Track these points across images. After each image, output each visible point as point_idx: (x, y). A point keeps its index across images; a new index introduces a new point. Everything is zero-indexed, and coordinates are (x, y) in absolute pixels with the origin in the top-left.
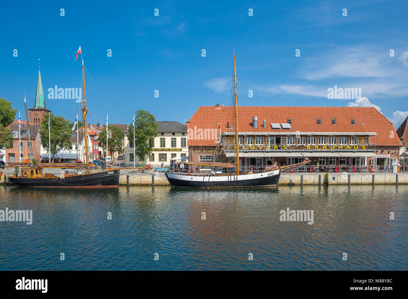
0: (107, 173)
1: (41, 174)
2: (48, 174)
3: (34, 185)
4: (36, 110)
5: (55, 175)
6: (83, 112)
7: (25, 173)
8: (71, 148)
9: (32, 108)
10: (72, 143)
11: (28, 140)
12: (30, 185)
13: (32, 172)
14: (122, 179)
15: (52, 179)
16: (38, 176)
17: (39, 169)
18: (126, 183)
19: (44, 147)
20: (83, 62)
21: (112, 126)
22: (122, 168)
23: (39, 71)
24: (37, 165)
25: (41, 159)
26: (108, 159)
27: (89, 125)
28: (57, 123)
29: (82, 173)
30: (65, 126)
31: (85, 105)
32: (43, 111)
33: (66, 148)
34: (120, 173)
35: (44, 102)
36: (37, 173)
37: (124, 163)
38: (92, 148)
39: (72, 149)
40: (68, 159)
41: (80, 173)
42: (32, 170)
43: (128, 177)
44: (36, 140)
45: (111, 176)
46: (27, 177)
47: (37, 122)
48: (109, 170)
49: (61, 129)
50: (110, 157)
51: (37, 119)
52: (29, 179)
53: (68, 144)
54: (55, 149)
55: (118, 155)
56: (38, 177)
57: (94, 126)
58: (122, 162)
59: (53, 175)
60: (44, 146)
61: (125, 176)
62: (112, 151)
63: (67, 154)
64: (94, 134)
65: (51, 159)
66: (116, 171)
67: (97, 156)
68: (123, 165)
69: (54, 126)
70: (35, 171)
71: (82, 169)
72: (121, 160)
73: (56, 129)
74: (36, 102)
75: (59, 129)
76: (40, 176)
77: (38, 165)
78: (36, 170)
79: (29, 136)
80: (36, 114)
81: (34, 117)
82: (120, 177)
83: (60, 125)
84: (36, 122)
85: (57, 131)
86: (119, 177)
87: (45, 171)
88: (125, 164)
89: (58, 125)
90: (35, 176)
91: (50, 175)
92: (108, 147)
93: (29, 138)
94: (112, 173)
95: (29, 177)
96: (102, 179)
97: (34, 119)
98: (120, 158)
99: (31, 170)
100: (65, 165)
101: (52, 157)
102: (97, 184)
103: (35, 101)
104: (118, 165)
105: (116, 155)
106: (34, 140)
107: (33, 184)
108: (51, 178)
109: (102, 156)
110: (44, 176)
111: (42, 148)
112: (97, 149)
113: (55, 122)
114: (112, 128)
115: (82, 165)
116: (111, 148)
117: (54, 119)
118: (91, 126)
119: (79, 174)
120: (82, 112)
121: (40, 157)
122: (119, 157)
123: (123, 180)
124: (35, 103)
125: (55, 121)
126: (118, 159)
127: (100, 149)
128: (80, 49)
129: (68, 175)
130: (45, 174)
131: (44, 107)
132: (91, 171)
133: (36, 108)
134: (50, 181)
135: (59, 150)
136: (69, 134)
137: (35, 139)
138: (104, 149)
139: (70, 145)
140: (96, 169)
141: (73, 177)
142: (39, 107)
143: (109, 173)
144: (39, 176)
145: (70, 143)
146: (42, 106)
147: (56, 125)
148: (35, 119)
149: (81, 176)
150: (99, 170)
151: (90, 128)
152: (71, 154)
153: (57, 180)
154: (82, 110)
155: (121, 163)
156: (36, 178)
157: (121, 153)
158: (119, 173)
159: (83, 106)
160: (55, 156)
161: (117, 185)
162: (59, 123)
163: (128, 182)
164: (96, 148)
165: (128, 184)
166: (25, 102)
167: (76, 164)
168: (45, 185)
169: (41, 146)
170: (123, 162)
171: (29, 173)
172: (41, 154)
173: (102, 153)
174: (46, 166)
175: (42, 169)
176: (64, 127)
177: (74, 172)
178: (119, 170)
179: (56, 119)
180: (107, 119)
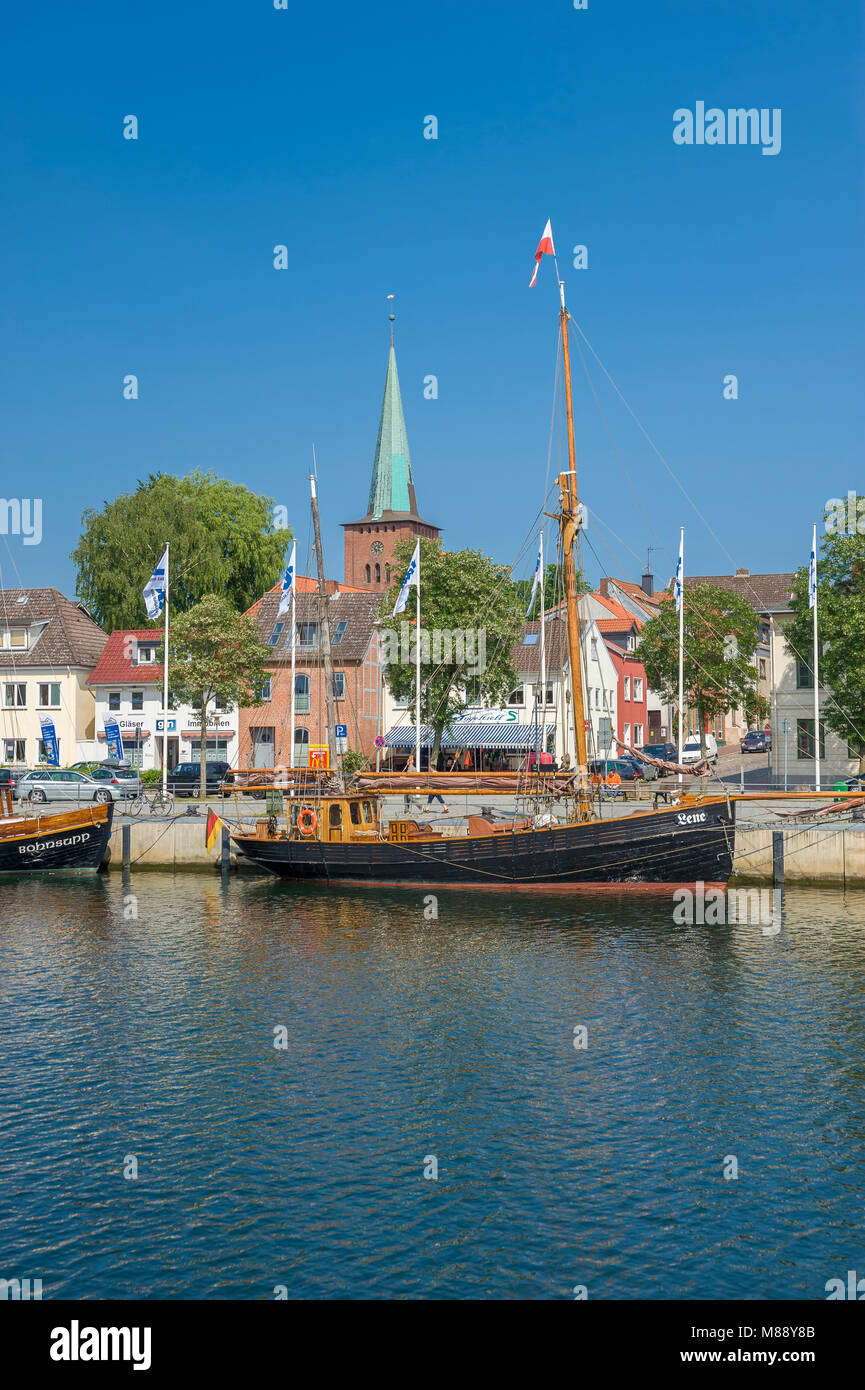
0: (671, 818)
1: (373, 825)
2: (404, 824)
3: (344, 876)
4: (377, 526)
5: (436, 829)
6: (564, 526)
7: (308, 820)
8: (517, 697)
9: (360, 516)
10: (520, 677)
11: (323, 666)
12: (323, 875)
13: (335, 811)
14: (750, 850)
15: (418, 846)
16: (359, 832)
17: (365, 801)
18: (768, 870)
19: (397, 698)
20: (562, 292)
21: (705, 587)
22: (748, 794)
23: (392, 350)
24: (357, 780)
25: (385, 750)
26: (689, 748)
27: (604, 583)
28: (455, 584)
29: (555, 821)
30: (488, 593)
31: (570, 495)
32: (406, 530)
33: (494, 699)
34: (737, 823)
35: (411, 488)
36: (355, 820)
37: (770, 769)
38: (615, 695)
39: (522, 702)
40: (504, 751)
41: (545, 820)
42: (334, 802)
43: (778, 839)
44: (365, 662)
45: (693, 836)
46: (312, 837)
47: (379, 580)
48: (686, 806)
49: (471, 611)
50: (695, 739)
51: (377, 566)
52: (320, 845)
53: (504, 677)
54: (445, 704)
55: (744, 725)
56: (357, 838)
57: (625, 588)
58: (757, 761)
59: (424, 829)
60: (397, 693)
61: (764, 839)
62: (706, 709)
63: (498, 727)
64: (626, 628)
65: (424, 751)
66: (719, 812)
67: (641, 732)
68: (761, 780)
69: (440, 599)
70: (346, 807)
71: (558, 798)
72: (758, 751)
73: (449, 613)
74: (378, 491)
75: (462, 611)
76: (370, 833)
77: (362, 781)
78: (351, 805)
79: (327, 649)
80: (377, 546)
81: (366, 561)
82: (740, 840)
83: (469, 593)
84: (373, 581)
85: (454, 621)
86: (732, 841)
87: (392, 808)
88: (775, 772)
89: (460, 594)
90: (348, 831)
91: (412, 828)
92: (687, 687)
93: (327, 659)
94: (700, 817)
95: (323, 837)
96: (652, 851)
97: (368, 567)
98: (753, 743)
99: (329, 804)
100: (478, 781)
101: (430, 743)
102: (623, 873)
103: (374, 485)
104: (735, 779)
105: (735, 725)
106: (356, 663)
107: (340, 872)
108: (415, 840)
109: (663, 735)
110: (387, 831)
111: (389, 701)
112: (640, 698)
113: (445, 580)
114: (706, 595)
115: (558, 778)
116: (701, 697)
117: (440, 565)
118: (612, 588)
119: (541, 824)
120: (558, 527)
121: (380, 742)
122: (751, 738)
123: (755, 858)
124: (373, 496)
125: (444, 574)
126: (744, 751)
127: (654, 702)
128: (548, 232)
129: (487, 831)
130: (392, 824)
131: (407, 508)
132: (597, 810)
133: (377, 516)
134: (410, 854)
135: (462, 707)
136: (508, 632)
137: (360, 661)
138: (670, 699)
139: (512, 686)
140: (626, 799)
141: (514, 839)
142: (390, 511)
143: (683, 819)
144: (366, 831)
145: (510, 674)
146: (401, 505)
147: (448, 593)
148: (373, 568)
149: (549, 835)
150: (640, 804)
151: (607, 597)
152: (517, 728)
153: (441, 850)
154: (555, 517)
155: (751, 768)
156: (349, 841)
157: (762, 718)
158: (732, 822)
159: (561, 497)
160: (445, 734)
161: (726, 879)
162: (464, 584)
163: (778, 864)
164: (633, 694)
165: (778, 877)
166: (314, 495)
167: (527, 774)
168: (392, 877)
169: (387, 689)
170: (764, 765)
171: (322, 818)
172: (387, 730)
173: (665, 720)
174: (395, 787)
175: (377, 797)
176: (484, 599)
177: (522, 816)
178: (733, 804)
179: (448, 563)
180: (681, 555)
